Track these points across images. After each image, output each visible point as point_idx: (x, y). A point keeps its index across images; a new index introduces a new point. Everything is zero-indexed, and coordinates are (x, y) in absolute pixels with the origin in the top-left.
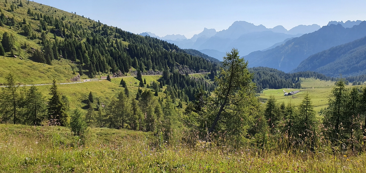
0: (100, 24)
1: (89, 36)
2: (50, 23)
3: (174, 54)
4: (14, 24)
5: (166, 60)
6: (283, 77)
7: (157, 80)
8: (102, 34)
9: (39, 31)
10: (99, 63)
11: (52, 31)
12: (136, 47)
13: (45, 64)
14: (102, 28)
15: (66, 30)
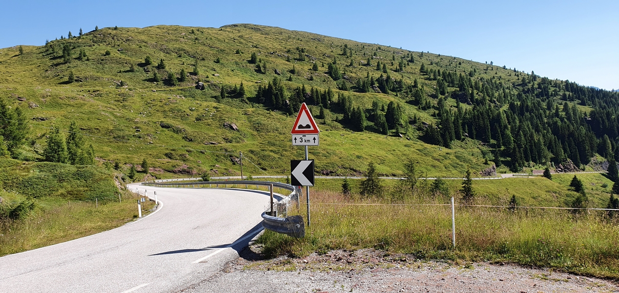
0: (534, 77)
1: (513, 100)
2: (452, 83)
4: (402, 89)
9: (434, 96)
10: (531, 146)
11: (454, 95)
12: (608, 115)
13: (441, 147)
14: (539, 84)
15: (475, 92)
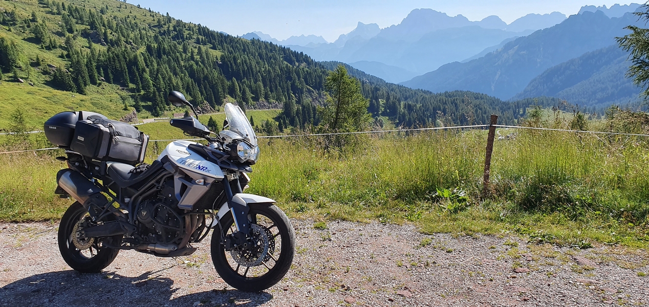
0: (169, 19)
2: (81, 20)
3: (304, 71)
4: (16, 23)
5: (289, 83)
6: (497, 107)
7: (273, 118)
8: (174, 38)
9: (60, 34)
10: (170, 89)
11: (85, 34)
12: (235, 59)
13: (74, 93)
14: (174, 27)
15: (109, 31)
